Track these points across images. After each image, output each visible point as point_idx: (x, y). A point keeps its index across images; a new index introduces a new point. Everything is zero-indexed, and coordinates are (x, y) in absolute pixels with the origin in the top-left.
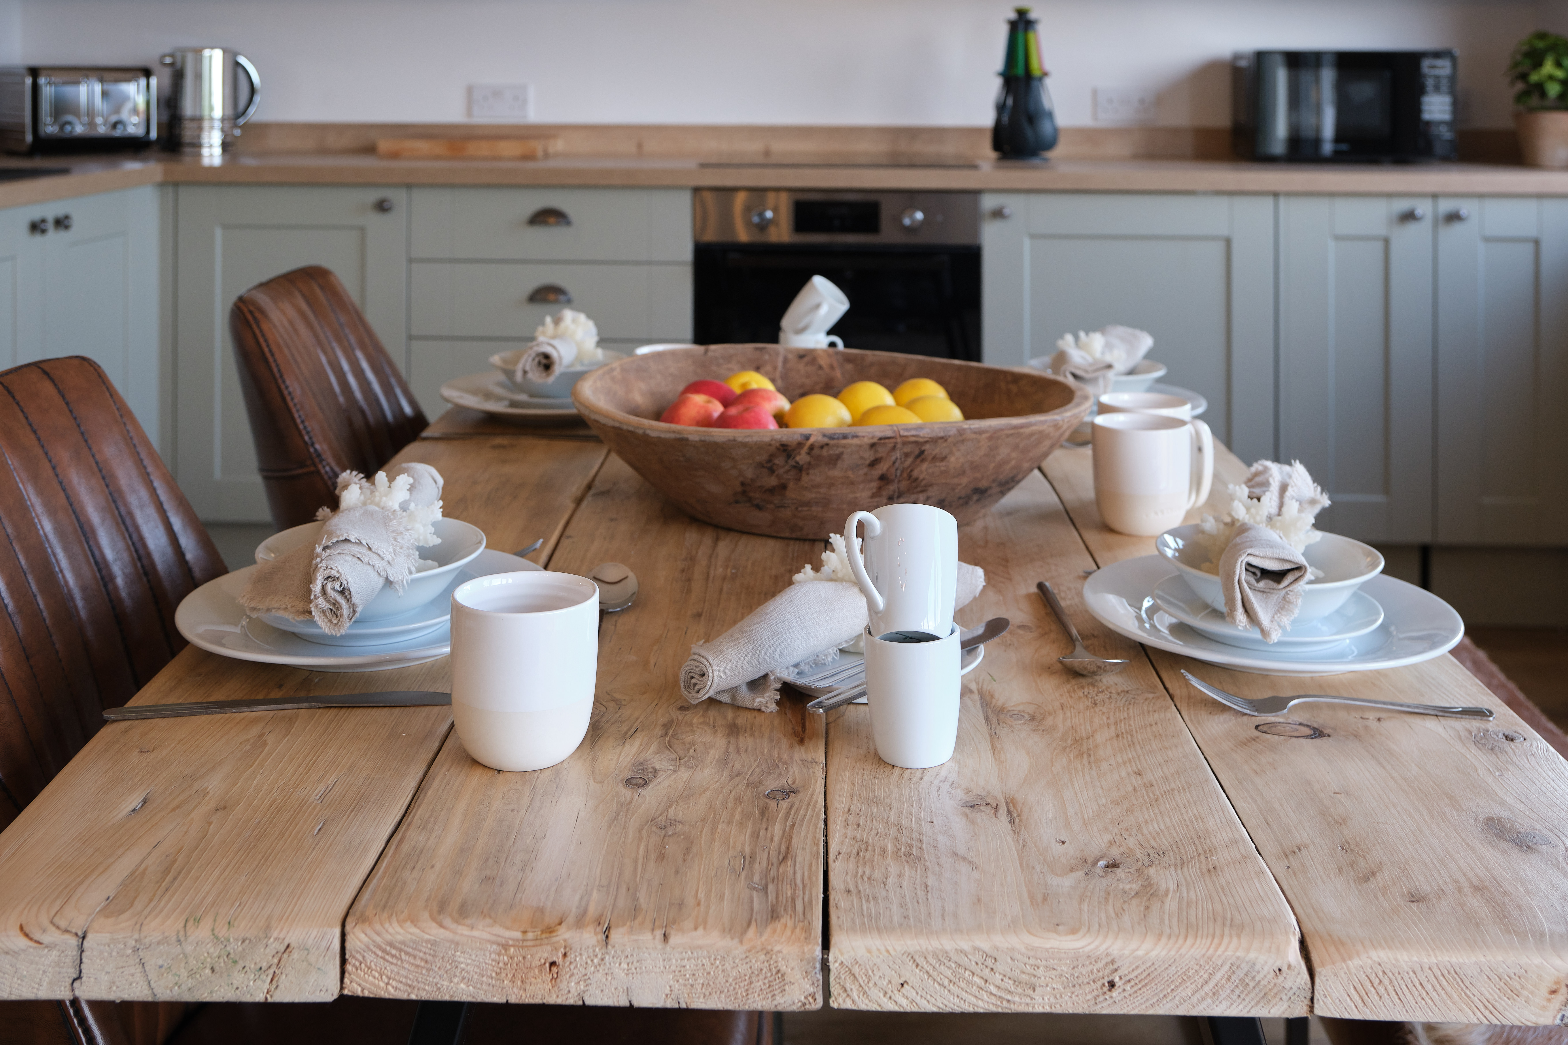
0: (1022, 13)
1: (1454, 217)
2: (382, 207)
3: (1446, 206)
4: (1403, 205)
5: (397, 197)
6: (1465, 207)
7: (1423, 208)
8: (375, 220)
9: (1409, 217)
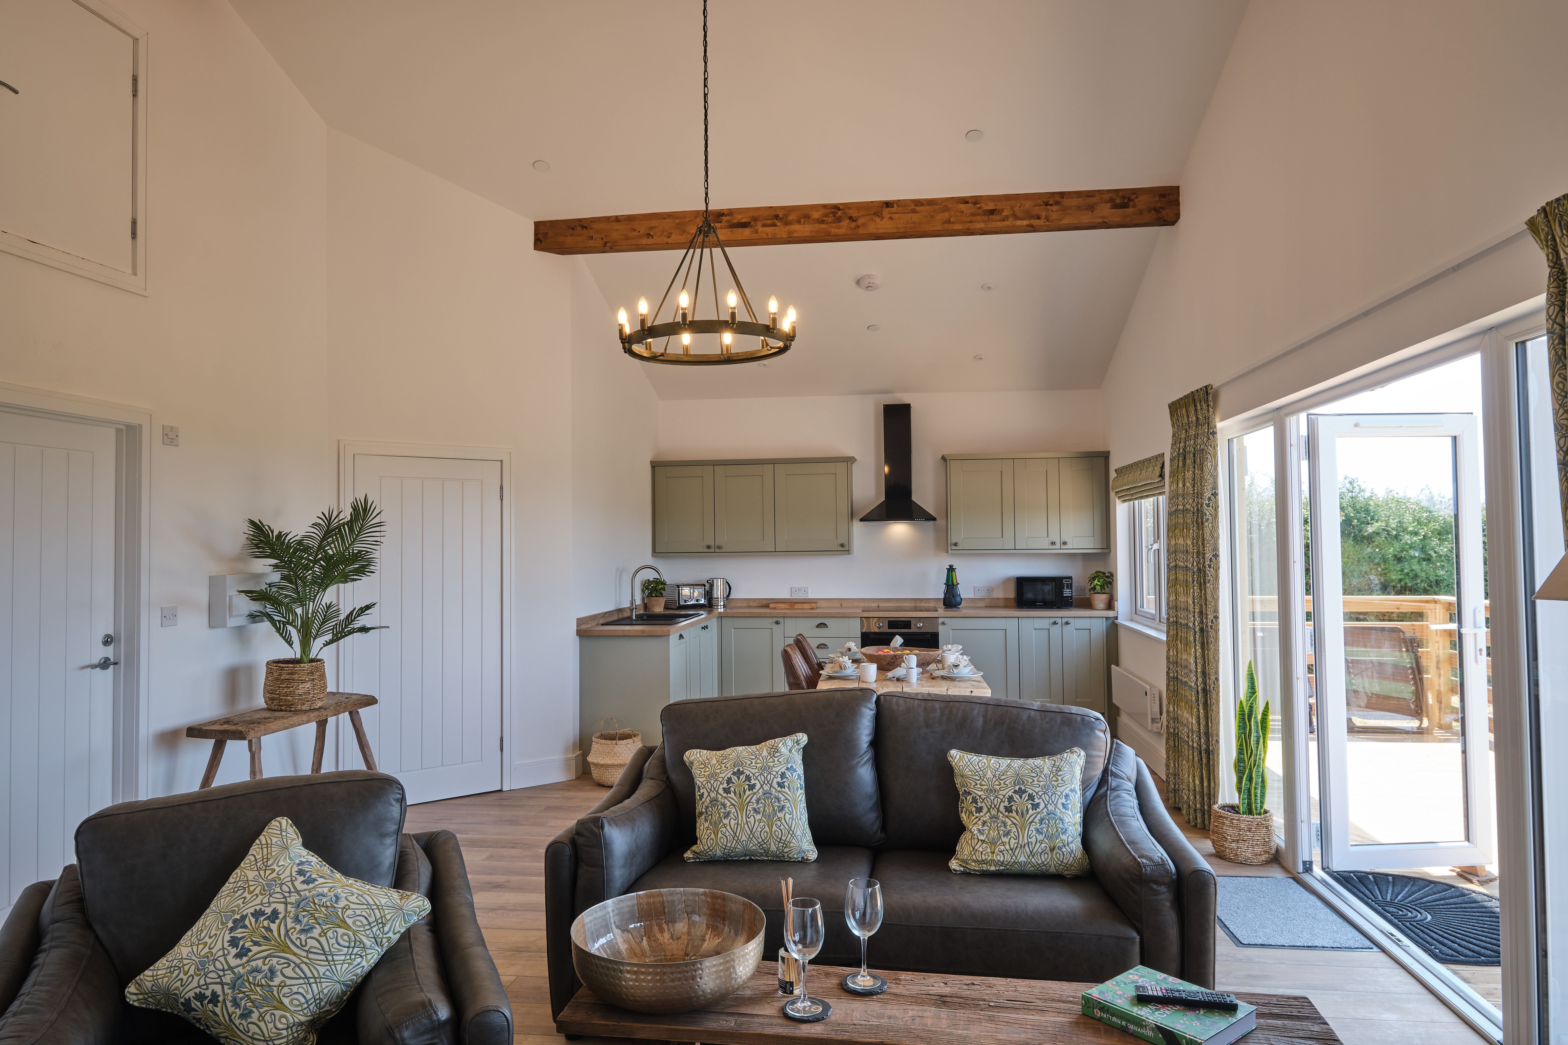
0: (951, 566)
1: (1067, 623)
2: (777, 623)
3: (1064, 620)
4: (1053, 620)
5: (781, 620)
6: (1070, 620)
7: (1059, 621)
8: (775, 626)
9: (1055, 623)
